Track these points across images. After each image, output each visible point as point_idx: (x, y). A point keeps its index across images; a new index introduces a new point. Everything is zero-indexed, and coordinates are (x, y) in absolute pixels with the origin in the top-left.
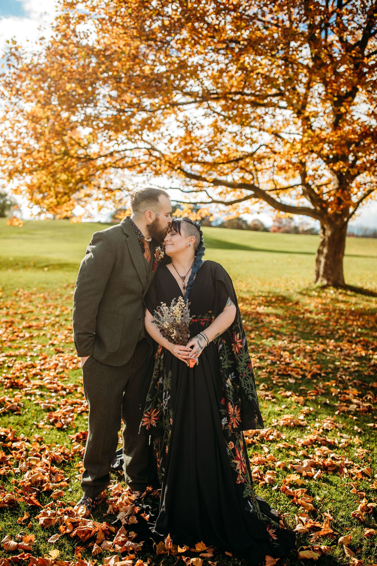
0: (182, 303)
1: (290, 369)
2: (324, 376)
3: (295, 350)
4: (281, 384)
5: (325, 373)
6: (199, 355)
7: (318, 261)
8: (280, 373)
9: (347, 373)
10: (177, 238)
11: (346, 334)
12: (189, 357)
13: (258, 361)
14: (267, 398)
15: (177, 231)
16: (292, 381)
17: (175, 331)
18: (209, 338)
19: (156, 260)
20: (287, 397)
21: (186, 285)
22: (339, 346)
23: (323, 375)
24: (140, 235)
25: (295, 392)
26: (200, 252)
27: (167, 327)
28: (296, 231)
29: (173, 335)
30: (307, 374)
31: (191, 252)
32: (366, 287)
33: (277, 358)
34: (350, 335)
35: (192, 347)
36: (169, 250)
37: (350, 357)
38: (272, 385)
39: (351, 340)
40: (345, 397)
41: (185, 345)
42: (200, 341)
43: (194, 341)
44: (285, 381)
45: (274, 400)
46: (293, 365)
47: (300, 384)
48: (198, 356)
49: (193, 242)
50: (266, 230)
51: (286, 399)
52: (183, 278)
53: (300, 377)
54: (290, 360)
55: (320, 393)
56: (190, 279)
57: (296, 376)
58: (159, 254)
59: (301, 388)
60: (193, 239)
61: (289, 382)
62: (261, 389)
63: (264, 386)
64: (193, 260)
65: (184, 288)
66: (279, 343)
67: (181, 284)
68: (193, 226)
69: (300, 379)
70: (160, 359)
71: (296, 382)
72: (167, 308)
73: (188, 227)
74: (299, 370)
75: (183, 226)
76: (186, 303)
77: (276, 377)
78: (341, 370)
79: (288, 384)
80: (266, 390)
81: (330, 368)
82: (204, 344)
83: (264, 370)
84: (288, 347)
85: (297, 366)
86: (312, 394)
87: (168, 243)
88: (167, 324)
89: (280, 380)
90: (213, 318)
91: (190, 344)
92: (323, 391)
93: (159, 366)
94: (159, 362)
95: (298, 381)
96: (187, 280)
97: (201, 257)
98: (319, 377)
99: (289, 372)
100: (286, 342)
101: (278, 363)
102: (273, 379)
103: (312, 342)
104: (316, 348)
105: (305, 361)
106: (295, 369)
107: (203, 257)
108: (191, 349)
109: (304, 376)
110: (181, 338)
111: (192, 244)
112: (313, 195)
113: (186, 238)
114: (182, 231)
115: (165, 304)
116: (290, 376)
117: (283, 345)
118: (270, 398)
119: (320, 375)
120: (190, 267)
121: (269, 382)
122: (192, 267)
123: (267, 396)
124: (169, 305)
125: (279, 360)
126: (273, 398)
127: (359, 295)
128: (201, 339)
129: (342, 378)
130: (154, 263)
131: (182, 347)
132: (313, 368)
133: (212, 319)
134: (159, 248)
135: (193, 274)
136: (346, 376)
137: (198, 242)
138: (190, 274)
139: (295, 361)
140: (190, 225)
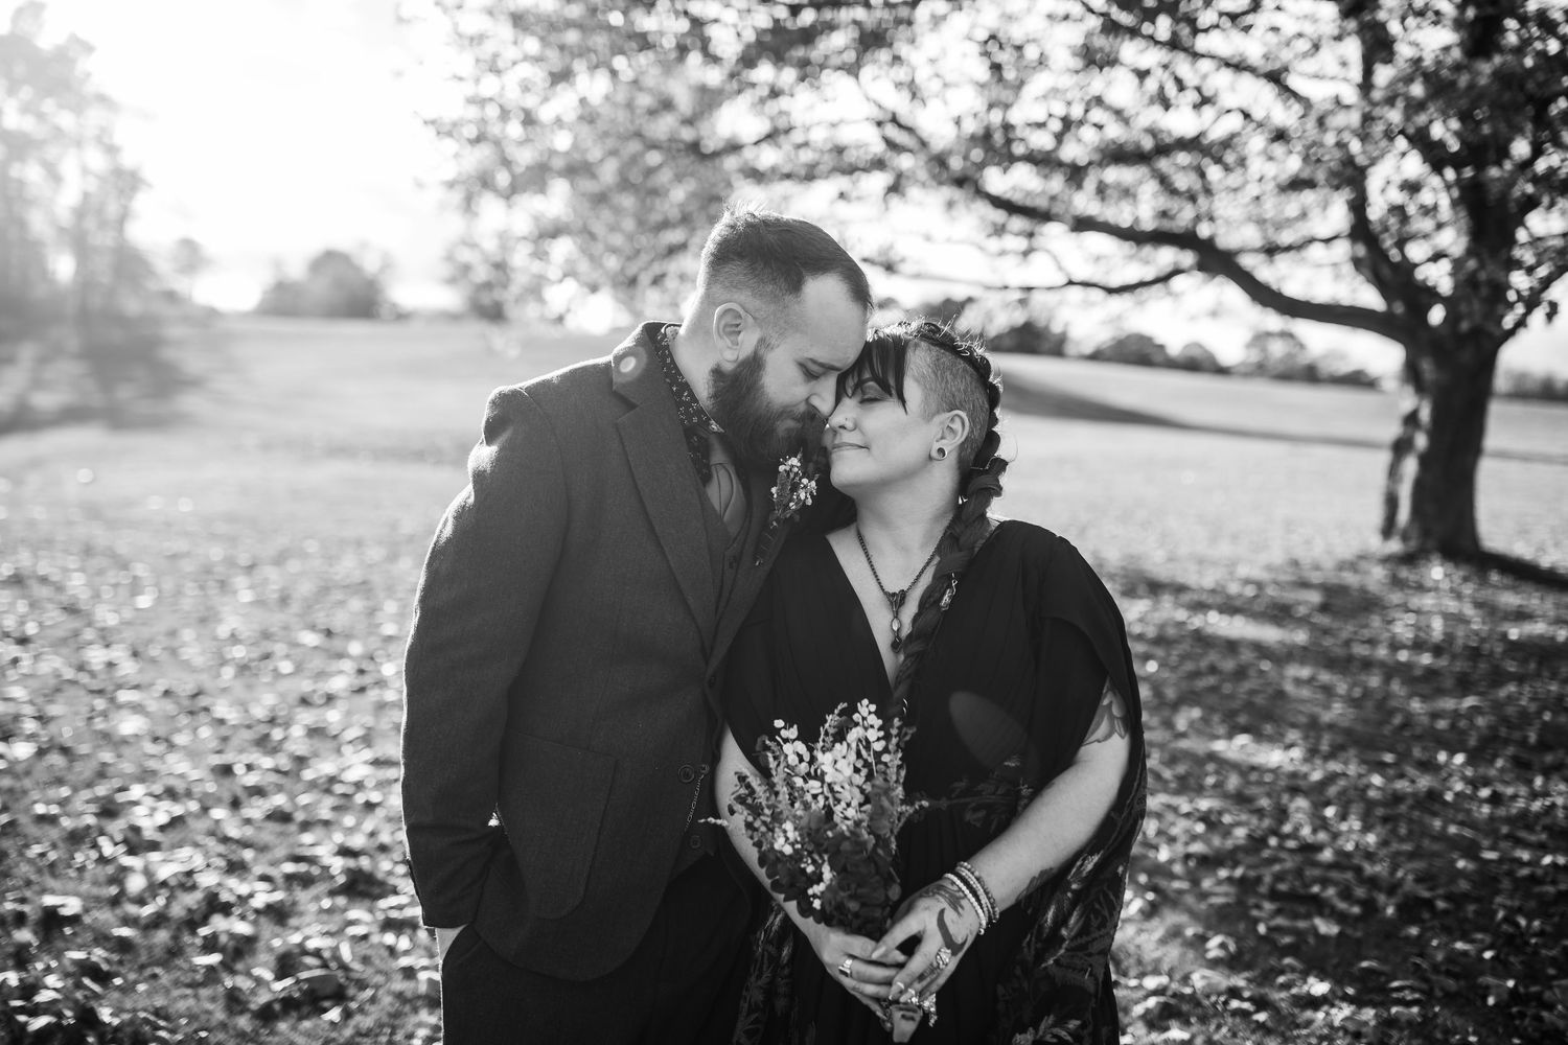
0: (872, 735)
1: (1316, 872)
2: (1445, 912)
3: (1332, 791)
4: (1287, 940)
5: (1448, 898)
6: (942, 981)
7: (1393, 472)
8: (1283, 887)
9: (1532, 904)
10: (883, 418)
11: (1503, 732)
12: (892, 993)
13: (1200, 828)
14: (1235, 1004)
15: (886, 388)
16: (1326, 928)
17: (827, 874)
18: (996, 893)
19: (778, 513)
20: (1315, 1003)
21: (906, 631)
22: (1486, 782)
23: (1441, 904)
24: (688, 405)
25: (1338, 978)
26: (984, 480)
27: (788, 850)
28: (1311, 375)
29: (818, 889)
30: (1381, 898)
31: (941, 481)
32: (1545, 562)
33: (1267, 823)
34: (1517, 735)
35: (910, 946)
36: (848, 469)
37: (1530, 828)
38: (1251, 943)
39: (1525, 755)
40: (1539, 1019)
41: (877, 933)
42: (950, 915)
43: (922, 918)
44: (1302, 924)
45: (1261, 1017)
46: (1327, 855)
47: (1358, 942)
48: (935, 988)
49: (960, 439)
50: (1222, 371)
51: (1309, 1014)
52: (897, 600)
53: (1356, 910)
54: (1315, 831)
55: (1438, 993)
56: (929, 601)
57: (1342, 905)
58: (795, 487)
59: (1365, 964)
60: (957, 426)
61: (1315, 930)
62: (1212, 954)
63: (1223, 946)
64: (950, 517)
65: (896, 646)
66: (1274, 757)
67: (883, 625)
68: (962, 364)
69: (1358, 919)
70: (775, 960)
71: (1341, 934)
72: (801, 747)
73: (937, 366)
74: (1349, 875)
75: (919, 361)
76: (887, 737)
77: (1268, 906)
78: (1506, 884)
79: (1311, 940)
80: (1232, 963)
81: (1462, 873)
82: (969, 922)
83: (1223, 873)
84: (1305, 776)
85: (1345, 861)
86: (1409, 996)
87: (847, 437)
88: (792, 835)
89: (1280, 921)
90: (1025, 791)
91: (900, 932)
92: (1451, 984)
93: (770, 992)
94: (767, 974)
95: (1349, 931)
96: (910, 609)
97: (987, 503)
98: (1426, 915)
99: (1316, 889)
100: (1297, 753)
101: (1273, 841)
102: (1255, 913)
103: (1389, 758)
104: (1401, 785)
105: (1371, 839)
106: (1335, 875)
107: (995, 502)
108: (901, 958)
109: (1370, 907)
110: (853, 906)
111: (951, 445)
112: (1386, 272)
113: (928, 417)
114: (912, 389)
115: (793, 733)
116: (1319, 906)
117: (1289, 768)
118: (1246, 1005)
119: (1429, 904)
120: (932, 549)
121: (1242, 927)
122: (939, 550)
123: (1234, 993)
124: (809, 737)
125: (1275, 832)
126: (1261, 1003)
127: (1528, 587)
128: (955, 903)
129: (1517, 925)
130: (765, 525)
131: (860, 944)
132: (1400, 874)
133: (1018, 796)
134: (794, 461)
135: (941, 580)
136: (1530, 919)
137: (979, 435)
138: (927, 580)
139: (1335, 836)
140: (947, 358)
